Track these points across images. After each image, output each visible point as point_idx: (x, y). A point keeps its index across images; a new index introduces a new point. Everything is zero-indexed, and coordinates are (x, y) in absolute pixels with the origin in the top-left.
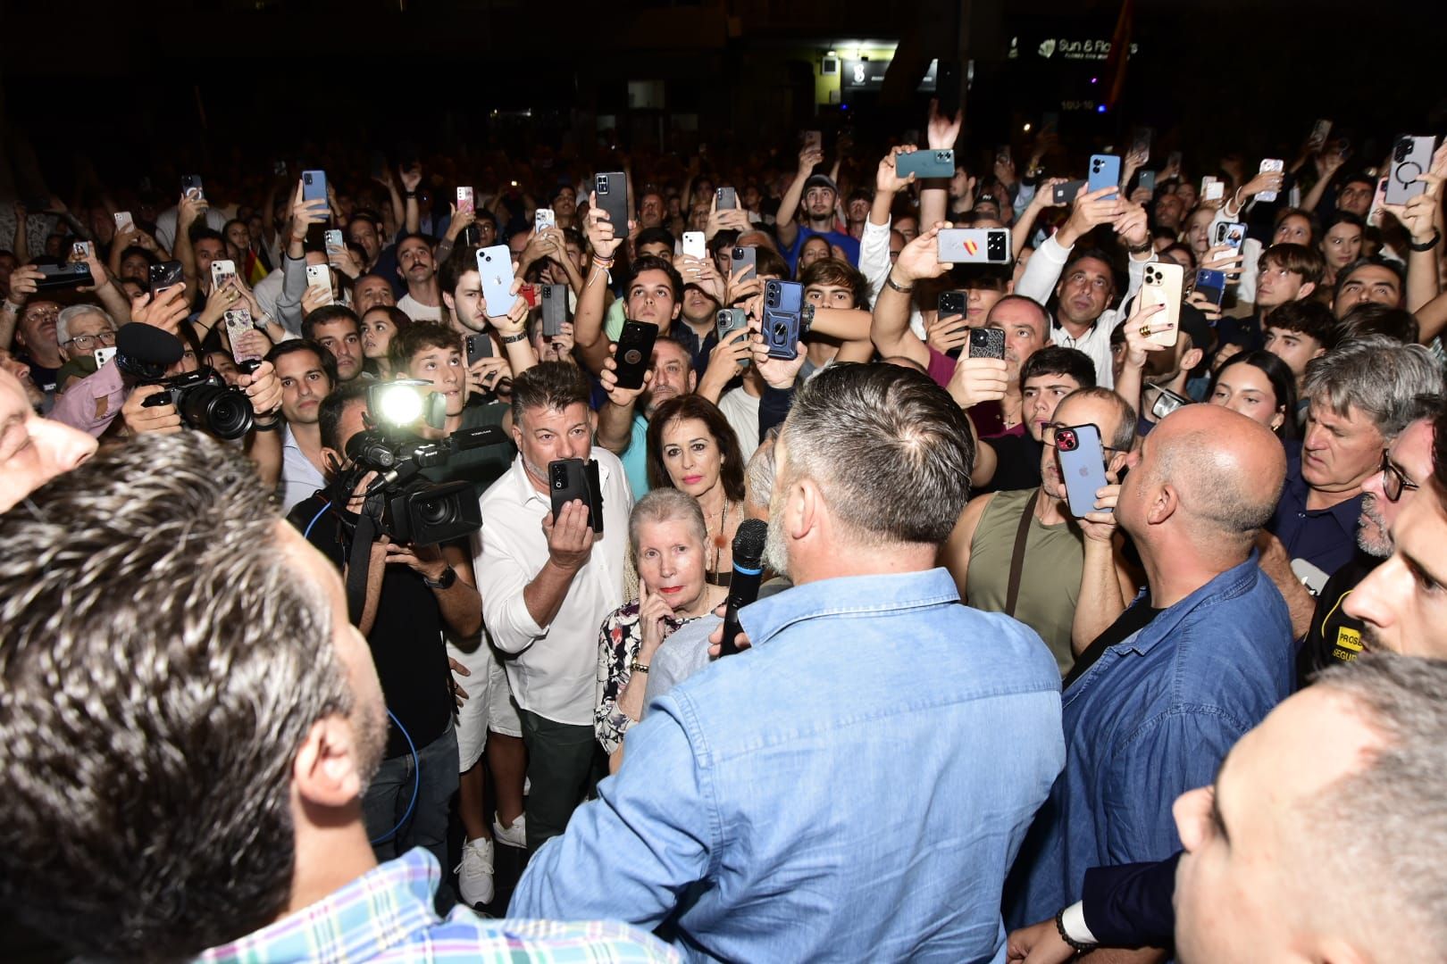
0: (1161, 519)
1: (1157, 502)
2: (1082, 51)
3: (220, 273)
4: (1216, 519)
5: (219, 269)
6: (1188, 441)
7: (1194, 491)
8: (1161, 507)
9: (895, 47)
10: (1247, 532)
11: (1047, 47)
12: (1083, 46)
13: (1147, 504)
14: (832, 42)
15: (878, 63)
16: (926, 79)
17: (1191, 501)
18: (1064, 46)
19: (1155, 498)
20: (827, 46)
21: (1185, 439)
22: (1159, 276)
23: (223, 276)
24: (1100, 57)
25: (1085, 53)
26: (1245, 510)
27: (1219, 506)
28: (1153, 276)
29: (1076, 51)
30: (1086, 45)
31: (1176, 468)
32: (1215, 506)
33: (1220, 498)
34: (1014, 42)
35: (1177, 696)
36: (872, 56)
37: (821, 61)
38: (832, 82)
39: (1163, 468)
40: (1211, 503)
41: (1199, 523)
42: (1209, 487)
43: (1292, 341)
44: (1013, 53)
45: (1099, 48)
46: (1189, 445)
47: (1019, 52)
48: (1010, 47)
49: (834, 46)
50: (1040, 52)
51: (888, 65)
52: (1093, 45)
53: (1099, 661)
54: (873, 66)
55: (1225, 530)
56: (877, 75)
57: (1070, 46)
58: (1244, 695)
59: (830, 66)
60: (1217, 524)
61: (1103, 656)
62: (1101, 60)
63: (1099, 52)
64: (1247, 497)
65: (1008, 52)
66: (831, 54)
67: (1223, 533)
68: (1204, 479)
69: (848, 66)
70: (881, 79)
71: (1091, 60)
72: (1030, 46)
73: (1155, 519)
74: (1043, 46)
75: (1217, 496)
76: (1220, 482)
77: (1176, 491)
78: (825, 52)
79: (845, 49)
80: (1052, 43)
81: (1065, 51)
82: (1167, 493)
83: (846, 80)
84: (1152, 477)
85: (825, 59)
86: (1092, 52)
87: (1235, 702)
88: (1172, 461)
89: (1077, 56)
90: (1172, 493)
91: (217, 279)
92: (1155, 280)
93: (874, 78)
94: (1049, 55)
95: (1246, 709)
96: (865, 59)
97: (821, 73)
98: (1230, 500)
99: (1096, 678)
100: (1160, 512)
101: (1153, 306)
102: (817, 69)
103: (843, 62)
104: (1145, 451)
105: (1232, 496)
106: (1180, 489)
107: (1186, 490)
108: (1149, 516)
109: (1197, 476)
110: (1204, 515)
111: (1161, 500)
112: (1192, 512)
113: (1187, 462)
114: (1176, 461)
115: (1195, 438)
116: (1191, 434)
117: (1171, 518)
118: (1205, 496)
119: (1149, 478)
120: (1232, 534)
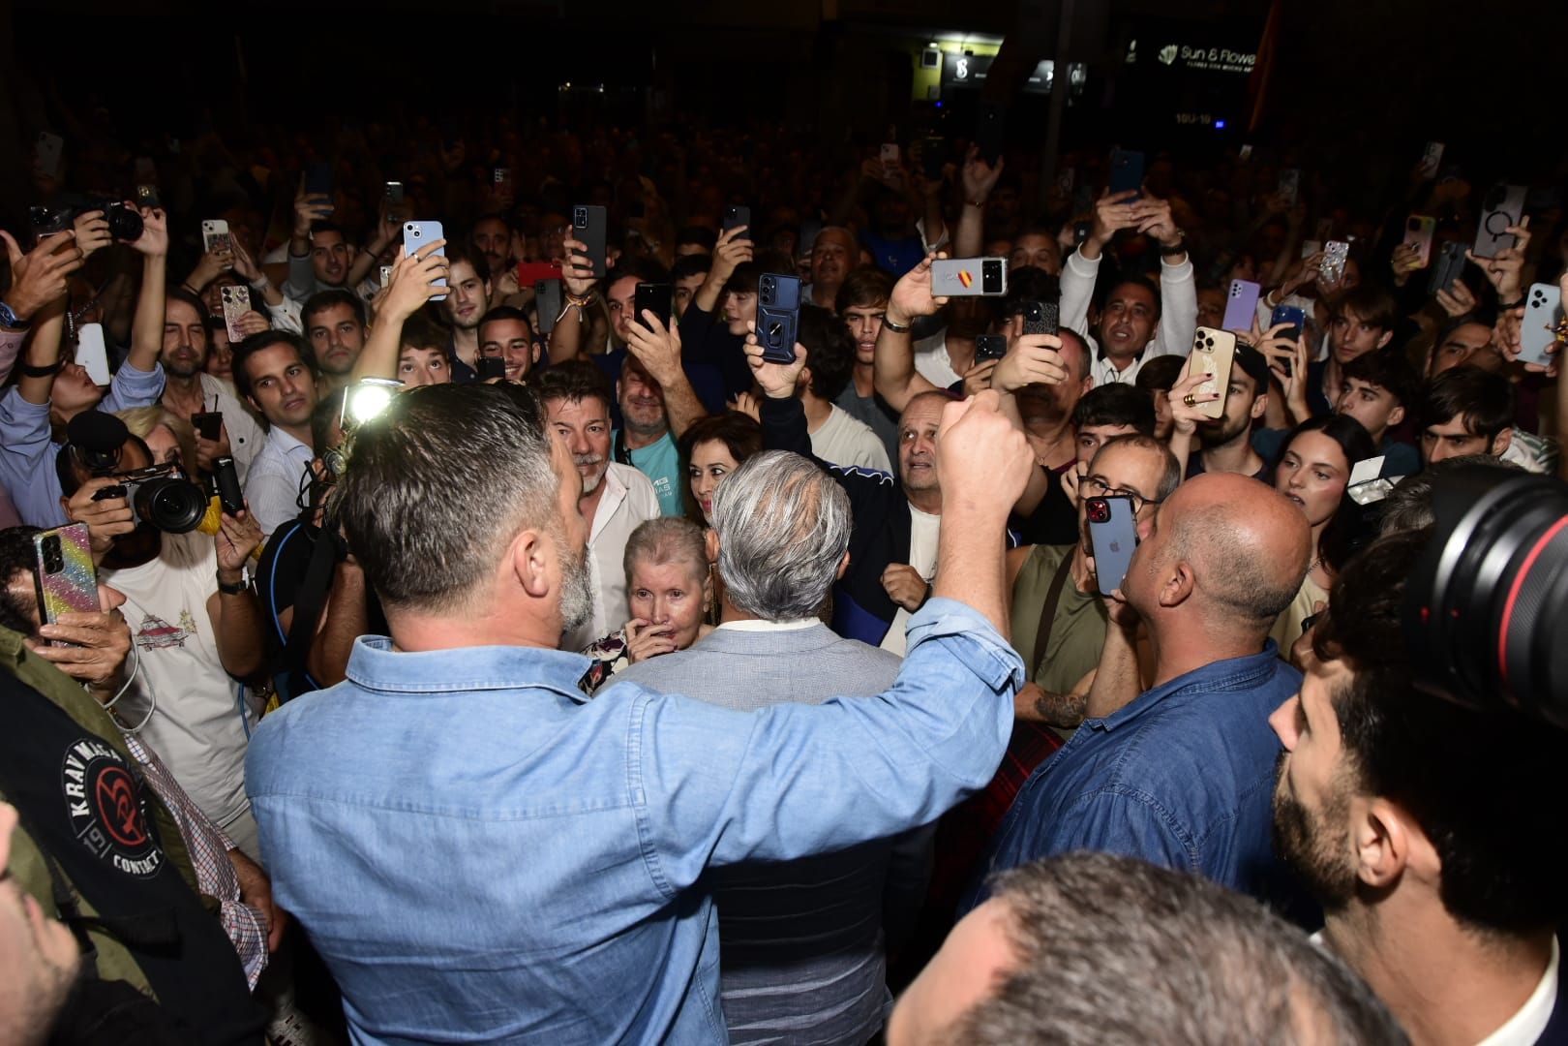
0: (1175, 601)
1: (1170, 581)
2: (1206, 60)
3: (211, 233)
4: (1236, 604)
5: (211, 229)
6: (1208, 515)
7: (1213, 573)
8: (1175, 587)
9: (1000, 42)
11: (1168, 53)
12: (1207, 54)
13: (1159, 583)
14: (934, 35)
15: (983, 58)
16: (1032, 80)
17: (1209, 583)
18: (1187, 54)
19: (1169, 577)
20: (929, 36)
21: (1204, 512)
22: (1210, 342)
23: (215, 236)
24: (1225, 67)
25: (1209, 62)
26: (1267, 594)
27: (1238, 589)
28: (1204, 341)
29: (1199, 59)
30: (1211, 54)
31: (1194, 545)
32: (1234, 589)
33: (1241, 581)
34: (1133, 45)
35: (1117, 775)
36: (977, 50)
37: (921, 53)
38: (933, 76)
39: (1180, 545)
40: (1231, 586)
41: (1216, 607)
42: (1229, 568)
43: (1370, 394)
44: (1131, 58)
45: (1225, 59)
46: (1209, 520)
47: (1136, 57)
48: (1128, 50)
49: (937, 37)
50: (1160, 58)
51: (991, 61)
52: (1219, 54)
54: (976, 61)
55: (1244, 616)
56: (980, 73)
57: (1193, 54)
58: (1192, 795)
59: (931, 59)
60: (1237, 609)
61: (1079, 729)
62: (1227, 71)
63: (1225, 62)
64: (1271, 581)
65: (1126, 55)
66: (932, 45)
67: (1241, 619)
68: (1224, 559)
69: (950, 59)
70: (984, 76)
71: (1216, 70)
72: (1148, 52)
73: (1169, 599)
74: (1164, 52)
75: (1238, 578)
76: (1242, 563)
77: (1193, 571)
78: (927, 43)
79: (947, 41)
80: (1174, 48)
81: (1188, 59)
82: (1182, 574)
83: (947, 74)
84: (1167, 553)
85: (925, 50)
86: (1217, 62)
87: (1177, 798)
88: (1190, 536)
89: (1200, 65)
90: (1188, 574)
91: (209, 240)
92: (1206, 346)
93: (977, 75)
94: (1169, 62)
95: (1189, 809)
96: (969, 53)
97: (921, 66)
98: (1250, 584)
99: (1069, 750)
100: (1175, 594)
101: (1201, 375)
102: (917, 59)
103: (945, 54)
104: (1159, 523)
105: (1254, 579)
106: (1197, 569)
107: (1203, 570)
108: (1162, 596)
109: (1217, 555)
110: (1221, 599)
111: (1176, 580)
112: (1210, 596)
113: (1206, 538)
114: (1195, 536)
115: (1216, 512)
116: (1212, 508)
117: (1187, 601)
118: (1225, 577)
119: (1162, 554)
120: (1250, 621)
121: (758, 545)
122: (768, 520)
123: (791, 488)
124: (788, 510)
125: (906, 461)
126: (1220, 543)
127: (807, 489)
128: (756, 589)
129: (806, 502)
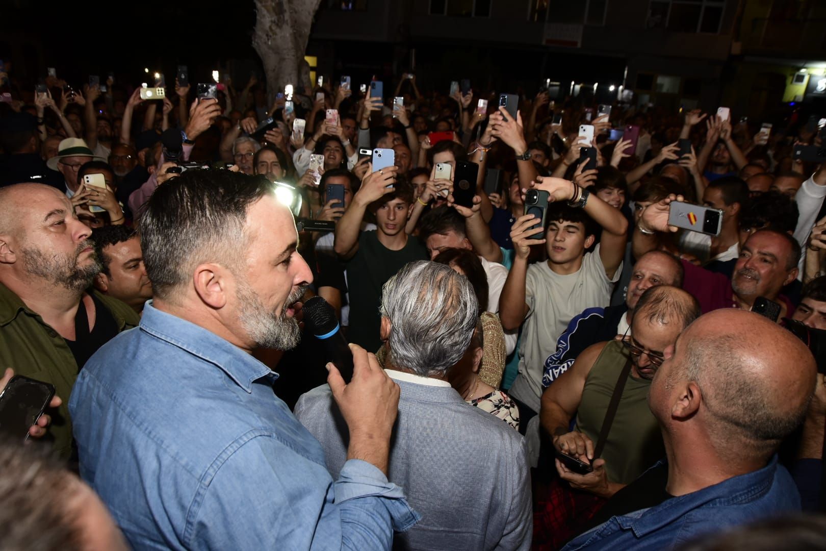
0: (685, 415)
1: (682, 397)
4: (737, 424)
6: (717, 343)
7: (718, 394)
8: (686, 403)
10: (768, 442)
13: (673, 398)
14: (805, 63)
17: (714, 403)
19: (680, 394)
20: (801, 65)
26: (768, 419)
27: (741, 412)
31: (703, 368)
32: (736, 410)
33: (743, 405)
37: (793, 75)
38: (799, 89)
39: (692, 367)
40: (734, 408)
41: (720, 425)
42: (733, 392)
46: (717, 347)
49: (807, 65)
53: (604, 525)
55: (746, 436)
59: (800, 79)
61: (608, 522)
66: (803, 71)
67: (743, 439)
68: (728, 384)
69: (814, 80)
73: (679, 413)
75: (740, 402)
76: (745, 388)
77: (700, 391)
78: (799, 69)
82: (691, 392)
83: (810, 88)
84: (681, 373)
85: (797, 73)
88: (700, 361)
90: (696, 393)
97: (792, 83)
98: (752, 408)
99: (599, 538)
100: (684, 409)
102: (789, 79)
103: (811, 76)
104: (678, 347)
105: (755, 405)
106: (704, 390)
107: (710, 392)
108: (674, 409)
109: (722, 379)
110: (725, 418)
111: (686, 397)
112: (715, 414)
113: (714, 363)
114: (704, 361)
115: (725, 343)
116: (721, 337)
117: (695, 417)
118: (728, 400)
119: (677, 374)
120: (752, 442)
121: (422, 323)
122: (428, 304)
123: (440, 282)
124: (441, 297)
125: (632, 291)
126: (725, 369)
127: (450, 282)
128: (421, 354)
129: (451, 289)
